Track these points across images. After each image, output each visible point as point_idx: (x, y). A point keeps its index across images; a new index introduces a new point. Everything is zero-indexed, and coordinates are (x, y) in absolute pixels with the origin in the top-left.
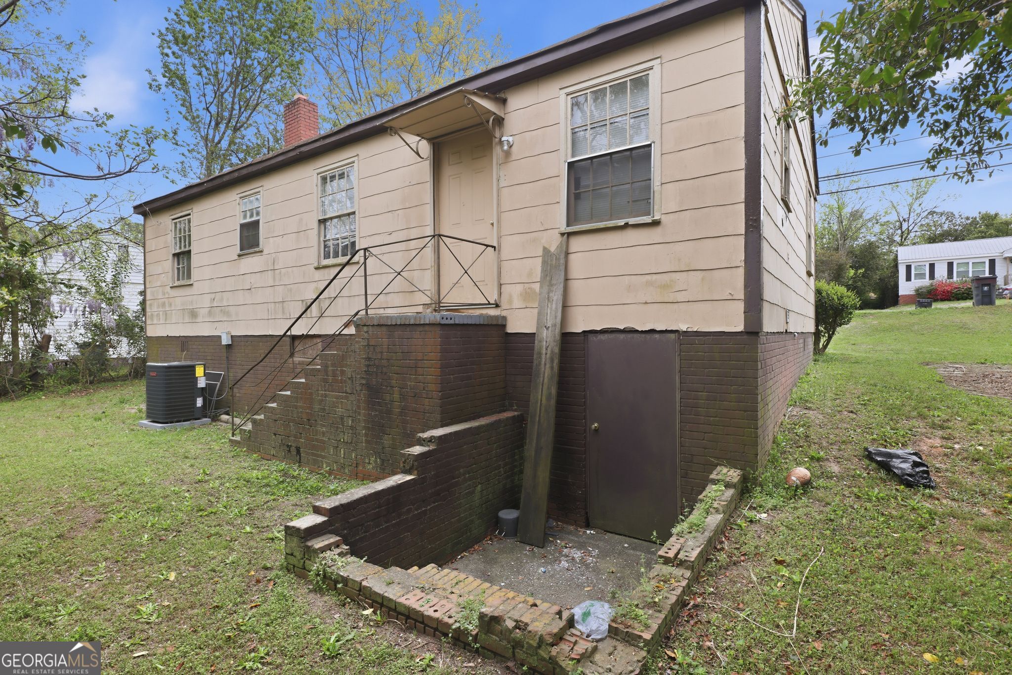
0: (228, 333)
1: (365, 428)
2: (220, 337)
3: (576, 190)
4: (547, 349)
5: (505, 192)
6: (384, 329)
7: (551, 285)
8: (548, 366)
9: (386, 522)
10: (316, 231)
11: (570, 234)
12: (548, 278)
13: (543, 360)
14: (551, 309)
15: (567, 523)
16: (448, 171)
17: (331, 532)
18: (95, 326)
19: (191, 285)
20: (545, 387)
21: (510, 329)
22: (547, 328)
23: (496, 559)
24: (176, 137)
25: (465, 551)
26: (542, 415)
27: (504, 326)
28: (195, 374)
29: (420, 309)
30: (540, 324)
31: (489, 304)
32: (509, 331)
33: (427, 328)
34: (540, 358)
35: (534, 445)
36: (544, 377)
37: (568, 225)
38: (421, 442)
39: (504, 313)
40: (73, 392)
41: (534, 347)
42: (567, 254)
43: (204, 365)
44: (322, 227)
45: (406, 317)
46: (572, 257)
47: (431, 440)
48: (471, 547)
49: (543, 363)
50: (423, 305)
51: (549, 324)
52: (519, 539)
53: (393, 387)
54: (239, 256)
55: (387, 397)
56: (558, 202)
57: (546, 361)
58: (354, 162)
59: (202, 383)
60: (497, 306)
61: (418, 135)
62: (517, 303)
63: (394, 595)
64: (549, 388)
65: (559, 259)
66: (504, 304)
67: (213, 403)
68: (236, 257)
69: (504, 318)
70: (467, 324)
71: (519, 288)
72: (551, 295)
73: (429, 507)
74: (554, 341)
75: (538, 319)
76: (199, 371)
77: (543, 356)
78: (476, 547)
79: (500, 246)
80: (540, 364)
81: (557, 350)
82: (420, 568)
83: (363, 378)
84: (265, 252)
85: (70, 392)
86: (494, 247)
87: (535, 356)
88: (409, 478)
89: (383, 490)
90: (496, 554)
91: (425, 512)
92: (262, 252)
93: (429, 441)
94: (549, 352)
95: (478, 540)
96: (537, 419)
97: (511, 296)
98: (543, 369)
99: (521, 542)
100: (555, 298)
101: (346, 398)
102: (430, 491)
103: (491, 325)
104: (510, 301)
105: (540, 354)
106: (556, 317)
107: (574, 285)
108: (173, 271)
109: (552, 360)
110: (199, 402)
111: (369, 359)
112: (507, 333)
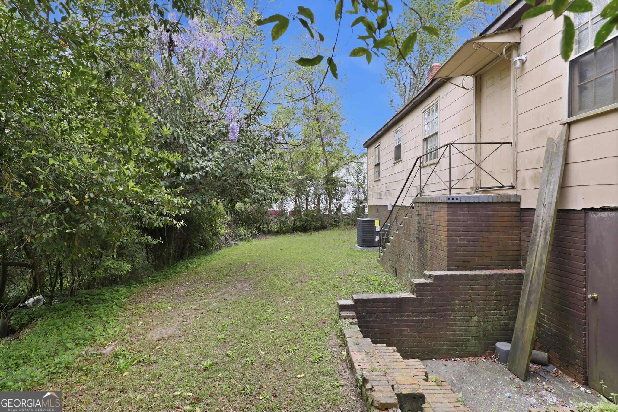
0: (390, 204)
1: (418, 264)
2: (387, 206)
3: (580, 82)
4: (542, 223)
5: (521, 99)
6: (424, 205)
7: (551, 169)
8: (542, 237)
9: (391, 317)
10: (421, 146)
11: (569, 124)
12: (549, 164)
13: (539, 232)
14: (549, 189)
15: (567, 374)
16: (486, 92)
17: (355, 311)
18: (357, 199)
19: (380, 180)
20: (539, 254)
21: (523, 206)
22: (545, 206)
23: (478, 372)
24: (392, 104)
25: (460, 357)
26: (534, 276)
27: (519, 203)
28: (375, 225)
29: (468, 190)
30: (540, 202)
31: (503, 186)
32: (523, 207)
33: (441, 205)
34: (537, 229)
35: (526, 299)
36: (538, 245)
37: (569, 117)
38: (424, 276)
39: (519, 193)
40: (347, 229)
41: (533, 220)
42: (568, 141)
43: (379, 220)
44: (425, 143)
45: (432, 198)
46: (572, 143)
47: (429, 277)
48: (467, 357)
49: (539, 234)
50: (470, 188)
51: (546, 202)
52: (507, 367)
53: (427, 241)
54: (394, 164)
55: (425, 247)
56: (561, 98)
57: (541, 233)
58: (437, 101)
59: (378, 229)
60: (514, 188)
61: (462, 75)
62: (529, 185)
63: (352, 349)
64: (541, 255)
65: (559, 147)
66: (519, 186)
67: (384, 240)
68: (393, 165)
69: (520, 197)
70: (474, 203)
71: (530, 173)
72: (550, 178)
73: (425, 318)
74: (549, 217)
75: (539, 198)
76: (377, 223)
77: (540, 229)
78: (471, 359)
79: (516, 141)
80: (536, 235)
81: (550, 224)
82: (387, 346)
83: (417, 234)
84: (403, 161)
85: (346, 228)
86: (511, 143)
87: (533, 228)
88: (413, 296)
89: (389, 298)
90: (481, 369)
91: (422, 321)
92: (401, 161)
93: (428, 277)
94: (544, 225)
95: (475, 355)
96: (530, 279)
97: (524, 179)
98: (538, 239)
99: (508, 370)
100: (553, 181)
101: (411, 244)
102: (427, 308)
103: (502, 203)
104: (524, 184)
105: (537, 226)
106: (552, 196)
107: (574, 168)
108: (375, 173)
109: (546, 233)
110: (377, 239)
111: (419, 223)
112: (521, 209)
